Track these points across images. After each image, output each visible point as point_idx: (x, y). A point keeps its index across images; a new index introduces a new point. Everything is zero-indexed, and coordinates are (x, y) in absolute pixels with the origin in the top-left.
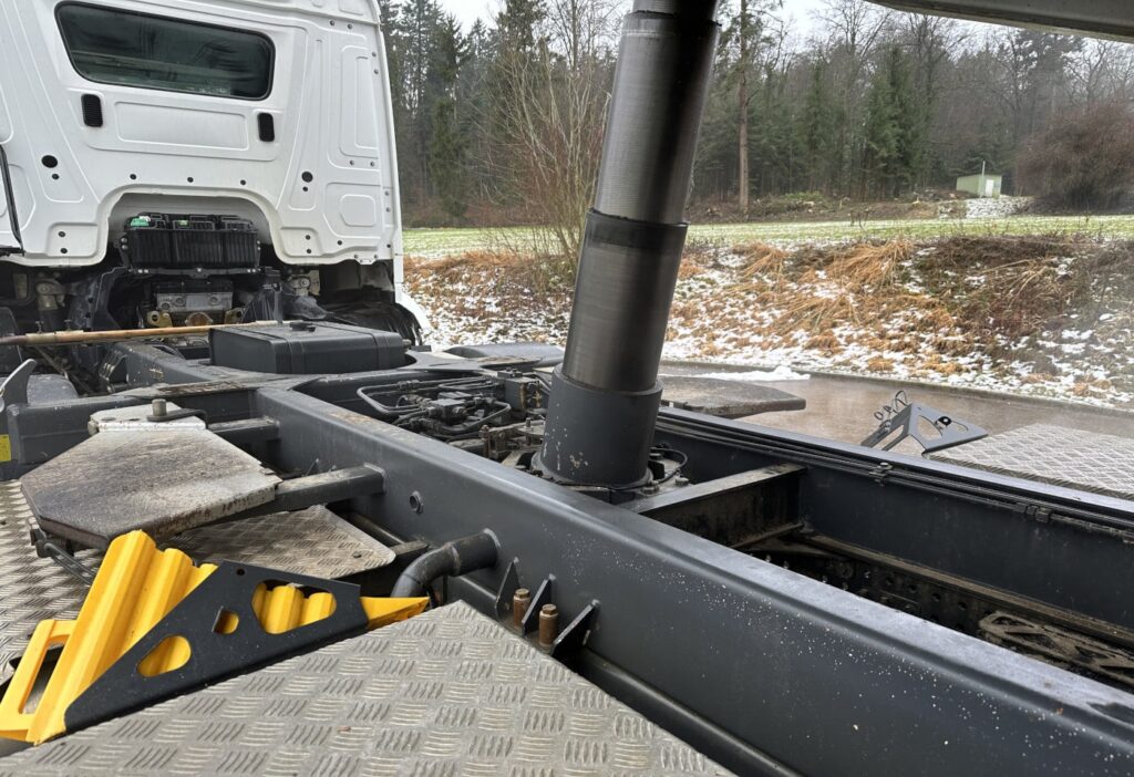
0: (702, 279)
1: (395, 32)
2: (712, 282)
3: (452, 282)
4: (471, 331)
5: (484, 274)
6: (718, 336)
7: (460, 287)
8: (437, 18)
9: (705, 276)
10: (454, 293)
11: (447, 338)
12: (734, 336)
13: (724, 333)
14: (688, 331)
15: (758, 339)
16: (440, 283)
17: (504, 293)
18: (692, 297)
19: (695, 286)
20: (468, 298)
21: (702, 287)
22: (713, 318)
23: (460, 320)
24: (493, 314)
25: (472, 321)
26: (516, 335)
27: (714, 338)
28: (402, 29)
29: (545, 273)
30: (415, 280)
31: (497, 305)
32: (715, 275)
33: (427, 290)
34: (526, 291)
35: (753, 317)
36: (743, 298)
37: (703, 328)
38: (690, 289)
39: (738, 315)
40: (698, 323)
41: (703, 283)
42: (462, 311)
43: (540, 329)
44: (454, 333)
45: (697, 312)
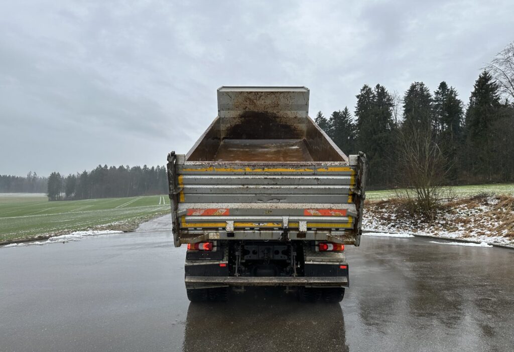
0: (477, 209)
1: (431, 103)
2: (481, 210)
3: (381, 208)
4: (382, 225)
5: (394, 206)
6: (473, 231)
7: (384, 210)
8: (452, 94)
9: (479, 208)
10: (382, 212)
11: (374, 227)
12: (480, 231)
13: (476, 230)
14: (464, 228)
15: (489, 233)
16: (377, 209)
17: (399, 212)
18: (471, 216)
19: (473, 211)
20: (386, 214)
21: (476, 212)
22: (475, 224)
23: (380, 221)
24: (392, 220)
25: (384, 221)
26: (398, 227)
27: (471, 232)
28: (435, 101)
29: (416, 206)
30: (369, 207)
31: (395, 217)
32: (483, 207)
33: (372, 211)
34: (408, 212)
35: (491, 224)
36: (491, 217)
37: (470, 228)
38: (471, 213)
39: (485, 224)
40: (468, 226)
41: (477, 210)
42: (382, 218)
43: (407, 225)
44: (376, 225)
45: (471, 221)
